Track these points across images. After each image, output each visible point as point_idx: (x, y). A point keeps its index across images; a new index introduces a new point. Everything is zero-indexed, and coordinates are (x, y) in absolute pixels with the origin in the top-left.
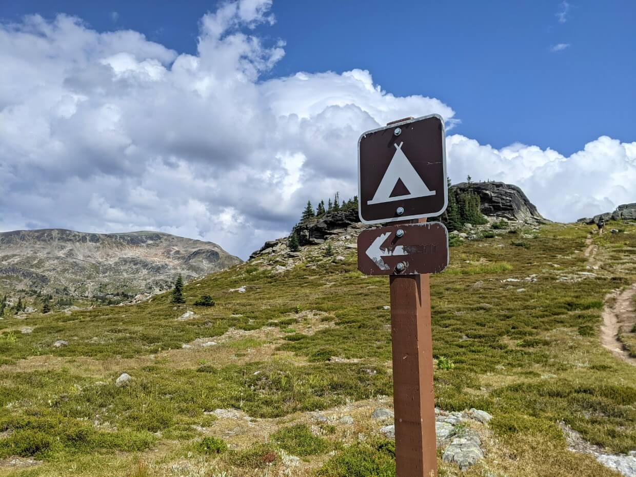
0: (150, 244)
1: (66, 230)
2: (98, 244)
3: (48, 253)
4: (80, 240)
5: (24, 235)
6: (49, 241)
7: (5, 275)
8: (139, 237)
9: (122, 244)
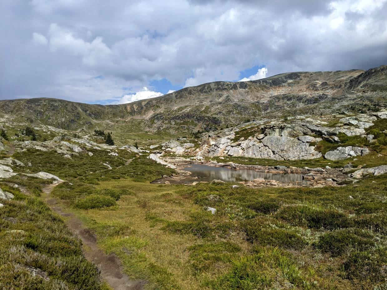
0: (291, 83)
1: (220, 82)
2: (247, 89)
3: (211, 101)
4: (232, 88)
5: (191, 90)
6: (209, 92)
7: (182, 122)
8: (280, 79)
9: (266, 87)
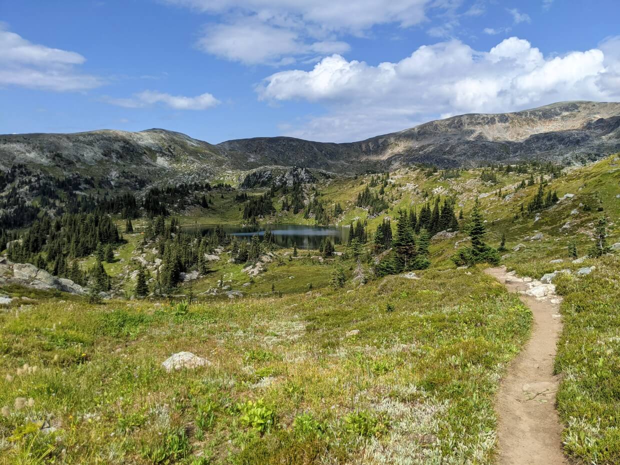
0: (565, 116)
1: (474, 114)
2: (507, 124)
3: (459, 139)
4: (488, 122)
5: (436, 125)
6: (459, 127)
8: (553, 110)
9: (533, 121)
